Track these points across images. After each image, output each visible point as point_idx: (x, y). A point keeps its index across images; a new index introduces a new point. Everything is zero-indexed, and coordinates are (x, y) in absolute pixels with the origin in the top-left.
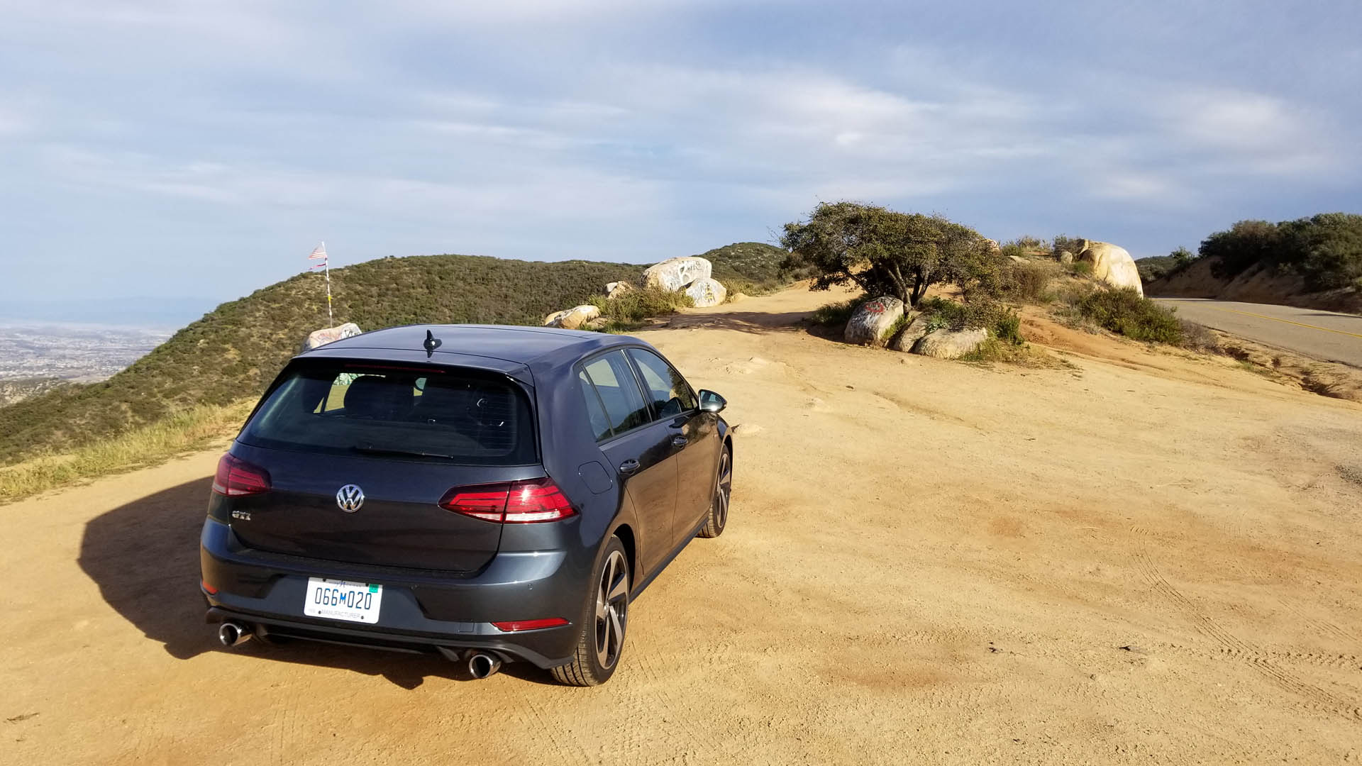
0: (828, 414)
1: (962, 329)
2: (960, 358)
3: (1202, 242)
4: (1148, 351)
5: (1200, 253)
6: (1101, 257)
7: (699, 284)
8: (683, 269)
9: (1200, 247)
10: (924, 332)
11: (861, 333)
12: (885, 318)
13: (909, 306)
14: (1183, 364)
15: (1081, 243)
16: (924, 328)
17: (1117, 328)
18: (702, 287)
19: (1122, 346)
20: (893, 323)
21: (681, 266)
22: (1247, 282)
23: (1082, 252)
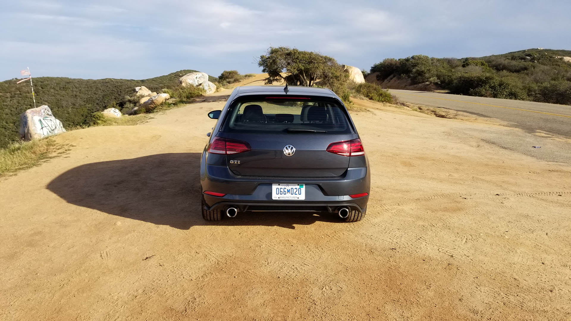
4: (383, 105)
6: (351, 72)
8: (197, 77)
9: (371, 69)
17: (370, 97)
18: (206, 85)
19: (374, 104)
23: (345, 69)
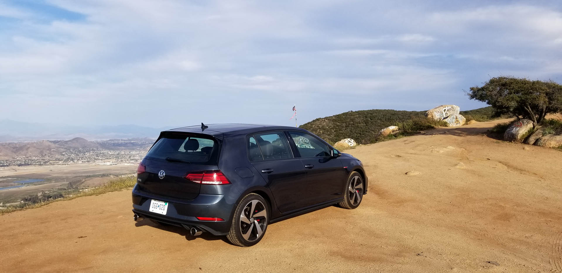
1: (561, 133)
2: (558, 148)
7: (452, 117)
11: (511, 136)
13: (535, 123)
16: (541, 133)
20: (526, 131)
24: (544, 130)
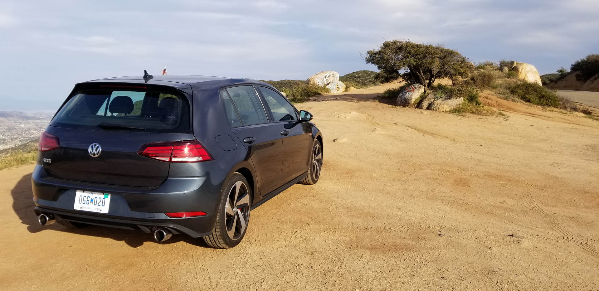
0: (382, 134)
1: (451, 98)
2: (450, 111)
3: (572, 65)
4: (542, 110)
5: (571, 70)
6: (522, 69)
7: (333, 83)
8: (326, 76)
9: (571, 67)
10: (434, 99)
11: (404, 101)
12: (415, 94)
13: (426, 88)
14: (559, 115)
15: (512, 63)
16: (433, 98)
17: (527, 99)
18: (334, 85)
19: (530, 107)
20: (419, 96)
21: (325, 75)
22: (593, 82)
23: (513, 67)
24: (435, 95)
